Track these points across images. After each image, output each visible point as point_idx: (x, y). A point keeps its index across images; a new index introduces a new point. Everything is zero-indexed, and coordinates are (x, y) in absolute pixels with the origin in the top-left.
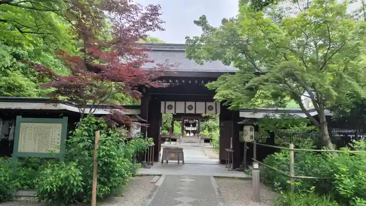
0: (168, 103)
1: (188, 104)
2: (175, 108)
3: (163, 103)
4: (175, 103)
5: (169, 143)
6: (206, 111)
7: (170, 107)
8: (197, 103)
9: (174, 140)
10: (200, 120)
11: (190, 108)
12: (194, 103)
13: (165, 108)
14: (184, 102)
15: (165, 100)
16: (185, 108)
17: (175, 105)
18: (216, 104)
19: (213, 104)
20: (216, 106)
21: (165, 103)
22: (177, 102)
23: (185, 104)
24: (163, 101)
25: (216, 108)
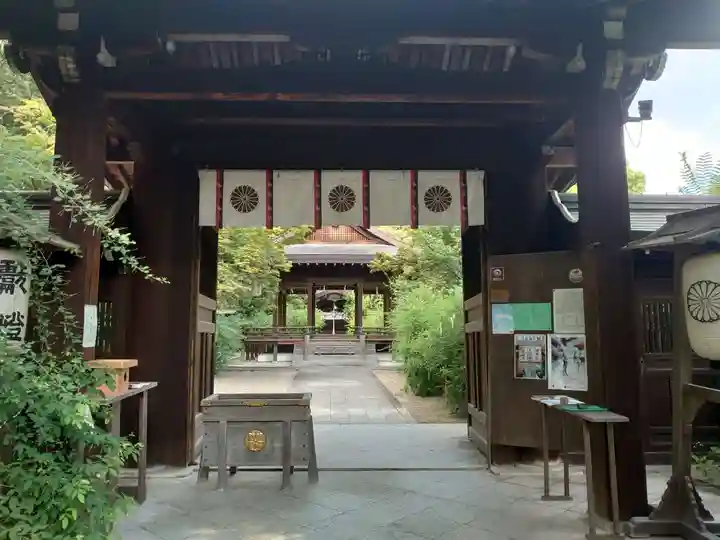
0: (235, 179)
1: (332, 179)
2: (270, 202)
3: (207, 180)
4: (270, 180)
5: (270, 357)
6: (415, 212)
7: (245, 198)
8: (373, 174)
9: (287, 349)
10: (361, 286)
12: (360, 174)
13: (220, 202)
14: (310, 175)
15: (221, 165)
16: (318, 201)
17: (270, 190)
18: (464, 180)
19: (449, 180)
20: (464, 189)
21: (220, 180)
22: (275, 173)
23: (318, 180)
24: (210, 168)
25: (464, 202)
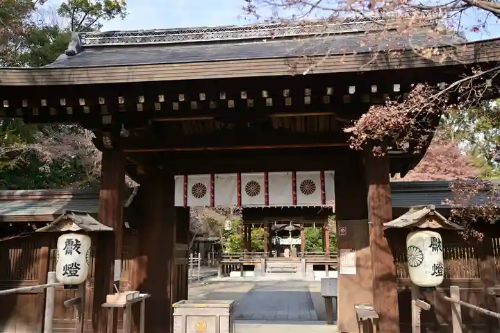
0: (194, 179)
1: (247, 177)
3: (179, 181)
4: (213, 179)
6: (295, 196)
7: (199, 190)
8: (270, 174)
11: (253, 189)
12: (262, 174)
13: (186, 193)
14: (235, 175)
15: (186, 172)
16: (240, 191)
17: (213, 184)
18: (323, 176)
19: (314, 175)
20: (323, 181)
21: (186, 181)
22: (216, 175)
23: (239, 178)
24: (181, 174)
25: (323, 188)
